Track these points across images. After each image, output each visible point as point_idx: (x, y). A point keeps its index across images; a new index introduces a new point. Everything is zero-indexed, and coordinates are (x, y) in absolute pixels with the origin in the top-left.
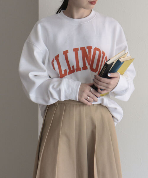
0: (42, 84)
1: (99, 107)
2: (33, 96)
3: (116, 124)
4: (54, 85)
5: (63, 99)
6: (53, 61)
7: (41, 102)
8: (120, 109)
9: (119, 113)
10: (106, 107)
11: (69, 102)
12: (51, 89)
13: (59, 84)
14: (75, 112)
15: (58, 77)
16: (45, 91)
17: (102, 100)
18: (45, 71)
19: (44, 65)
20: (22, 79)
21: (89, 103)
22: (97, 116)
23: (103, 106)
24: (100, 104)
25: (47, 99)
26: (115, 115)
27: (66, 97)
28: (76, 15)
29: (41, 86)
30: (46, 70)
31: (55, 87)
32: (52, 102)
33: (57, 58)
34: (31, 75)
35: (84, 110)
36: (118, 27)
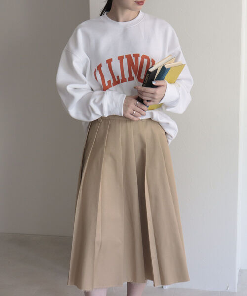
0: (83, 97)
1: (149, 123)
2: (73, 112)
3: (170, 141)
4: (95, 100)
5: (106, 115)
6: (96, 71)
7: (81, 118)
8: (173, 124)
10: (158, 123)
11: (112, 118)
12: (92, 103)
13: (102, 98)
14: (121, 129)
15: (102, 90)
16: (85, 106)
17: (152, 114)
18: (86, 83)
19: (85, 76)
20: (59, 92)
21: (136, 119)
22: (146, 133)
23: (154, 121)
24: (150, 119)
25: (88, 114)
26: (168, 130)
27: (109, 112)
28: (121, 18)
29: (81, 100)
30: (87, 82)
31: (96, 101)
32: (94, 118)
33: (99, 67)
34: (69, 88)
35: (131, 127)
36: (171, 30)
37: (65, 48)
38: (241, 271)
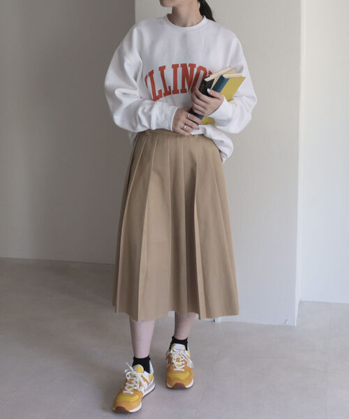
0: (130, 105)
1: (202, 140)
2: (118, 119)
3: (224, 159)
4: (144, 109)
5: (154, 127)
6: (146, 77)
7: (126, 126)
8: (228, 141)
9: (228, 146)
10: (211, 140)
11: (161, 132)
12: (140, 112)
13: (151, 109)
14: (170, 143)
15: (151, 99)
16: (132, 114)
17: (205, 130)
18: (136, 89)
19: (136, 80)
20: (107, 97)
21: (187, 134)
22: (198, 149)
23: (206, 137)
24: (203, 135)
25: (134, 124)
26: (222, 148)
27: (157, 125)
29: (128, 108)
30: (138, 88)
31: (146, 110)
32: (140, 129)
33: (151, 74)
34: (118, 93)
35: (181, 143)
36: (235, 41)
37: (119, 47)
38: (301, 303)
